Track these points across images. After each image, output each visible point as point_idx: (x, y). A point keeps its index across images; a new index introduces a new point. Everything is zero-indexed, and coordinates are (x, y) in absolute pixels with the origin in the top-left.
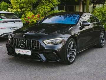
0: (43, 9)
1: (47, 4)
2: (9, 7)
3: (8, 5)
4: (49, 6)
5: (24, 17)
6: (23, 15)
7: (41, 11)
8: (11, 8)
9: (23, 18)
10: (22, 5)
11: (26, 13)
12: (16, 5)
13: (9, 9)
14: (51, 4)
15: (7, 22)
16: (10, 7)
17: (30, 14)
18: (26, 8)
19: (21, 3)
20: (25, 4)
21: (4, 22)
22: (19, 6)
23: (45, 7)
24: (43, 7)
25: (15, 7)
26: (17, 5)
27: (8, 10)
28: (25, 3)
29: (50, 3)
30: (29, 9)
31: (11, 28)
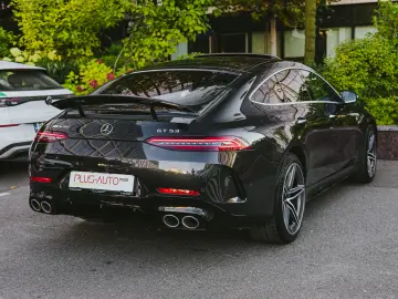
0: (146, 49)
1: (163, 31)
2: (15, 43)
3: (9, 36)
4: (169, 37)
5: (73, 82)
6: (72, 74)
7: (140, 57)
8: (23, 48)
9: (70, 86)
10: (65, 35)
11: (82, 67)
12: (40, 35)
13: (15, 51)
14: (178, 31)
15: (21, 101)
16: (17, 46)
17: (96, 69)
18: (79, 47)
19: (59, 30)
20: (76, 33)
21: (9, 103)
22: (51, 40)
23: (156, 43)
24: (148, 42)
25: (36, 44)
26: (47, 37)
27: (12, 57)
28: (74, 28)
29: (171, 27)
30: (89, 53)
31: (35, 124)
